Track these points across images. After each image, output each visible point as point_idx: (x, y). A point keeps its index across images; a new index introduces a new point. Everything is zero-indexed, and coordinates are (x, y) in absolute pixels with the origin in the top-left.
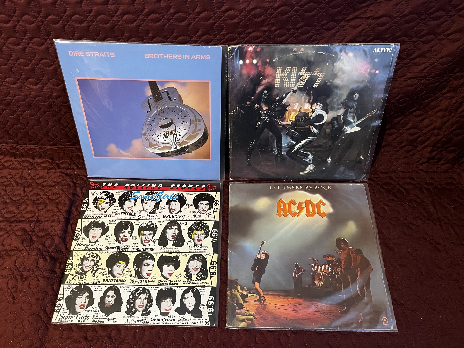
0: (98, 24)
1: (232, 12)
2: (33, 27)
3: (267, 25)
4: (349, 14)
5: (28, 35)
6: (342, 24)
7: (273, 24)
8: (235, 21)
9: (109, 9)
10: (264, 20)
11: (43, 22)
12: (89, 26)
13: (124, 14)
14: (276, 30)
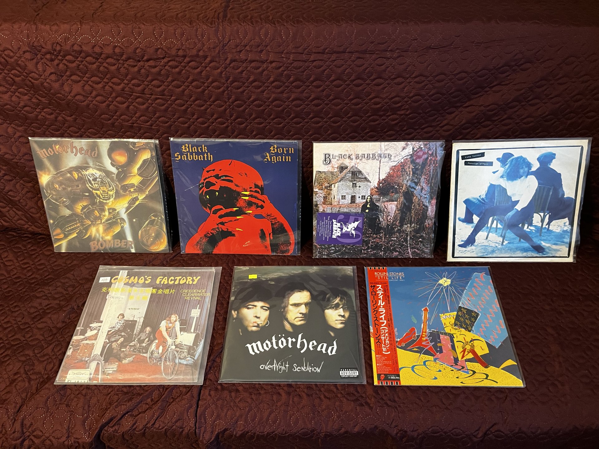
1: (377, 100)
2: (221, 110)
3: (403, 110)
4: (466, 102)
5: (215, 116)
6: (459, 110)
7: (407, 109)
8: (378, 106)
9: (283, 97)
10: (402, 106)
11: (229, 106)
13: (294, 100)
14: (409, 114)
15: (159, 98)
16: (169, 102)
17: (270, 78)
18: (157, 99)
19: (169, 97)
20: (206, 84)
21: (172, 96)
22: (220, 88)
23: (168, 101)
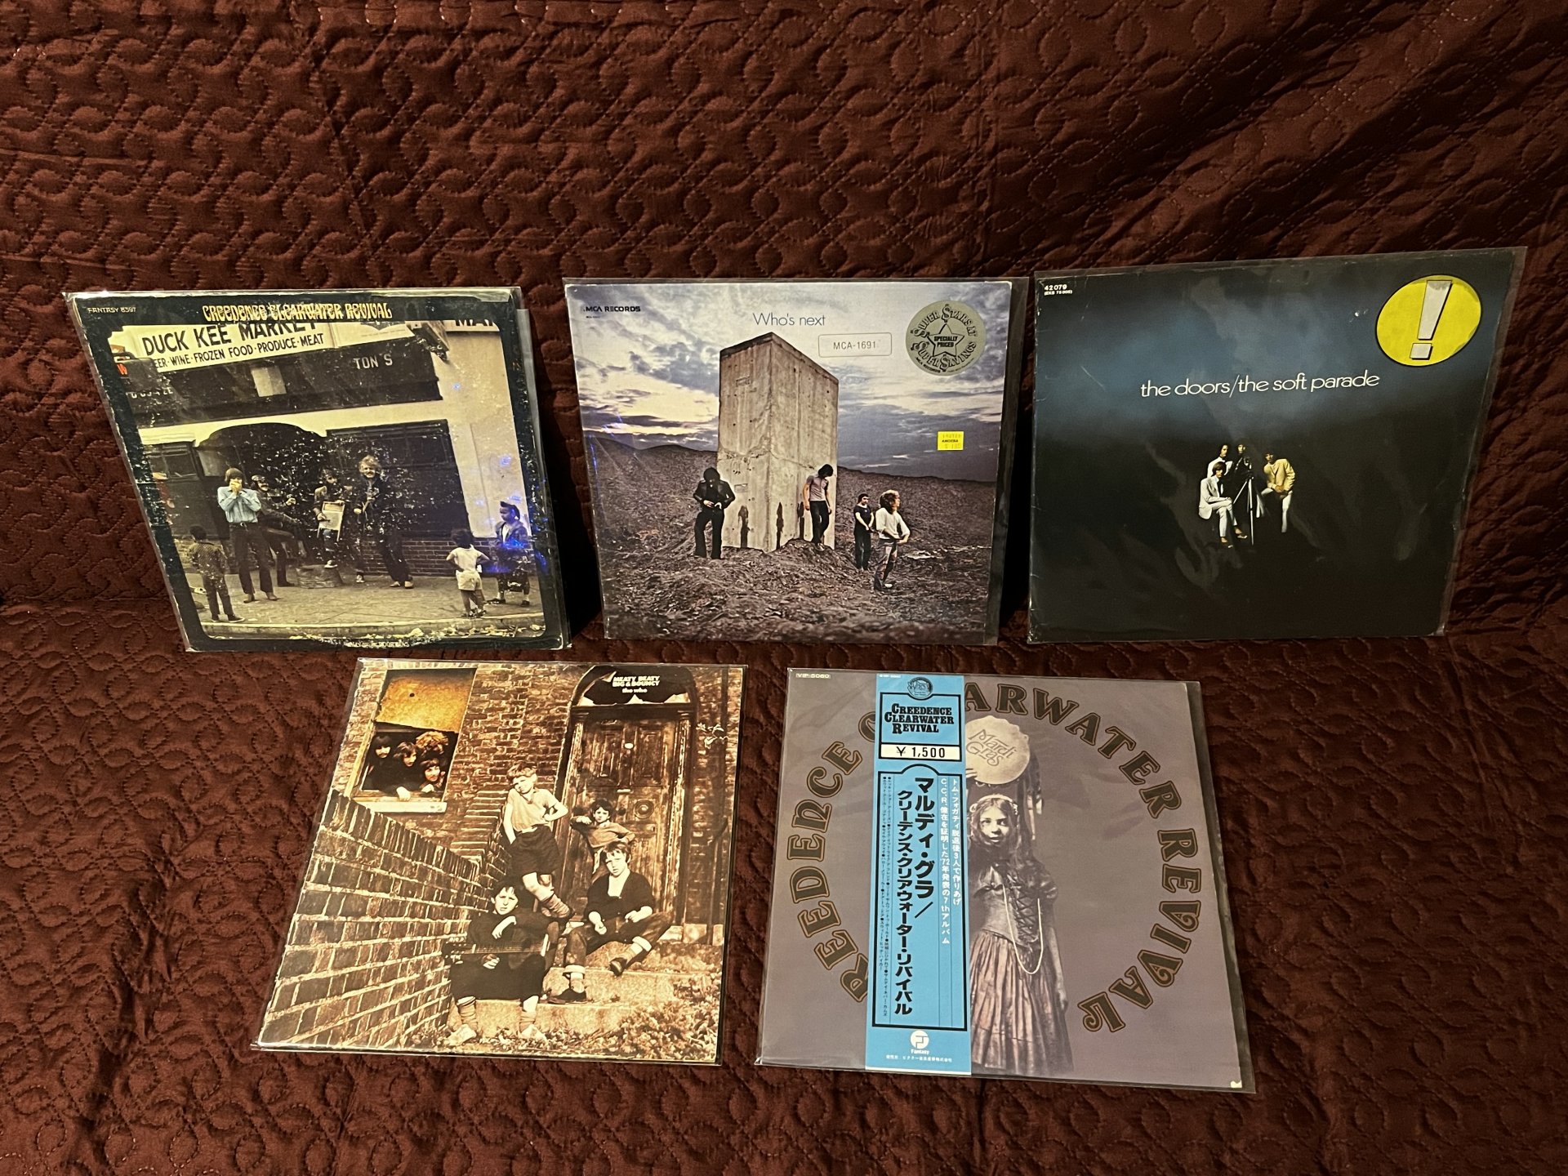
0: (509, 192)
1: (868, 165)
2: (331, 203)
3: (966, 199)
5: (314, 225)
7: (981, 196)
8: (878, 187)
9: (540, 153)
10: (959, 185)
11: (357, 190)
12: (481, 198)
13: (577, 166)
14: (990, 211)
15: (108, 167)
16: (146, 179)
17: (482, 87)
18: (101, 169)
19: (143, 163)
20: (261, 115)
21: (151, 159)
22: (312, 130)
23: (141, 175)
